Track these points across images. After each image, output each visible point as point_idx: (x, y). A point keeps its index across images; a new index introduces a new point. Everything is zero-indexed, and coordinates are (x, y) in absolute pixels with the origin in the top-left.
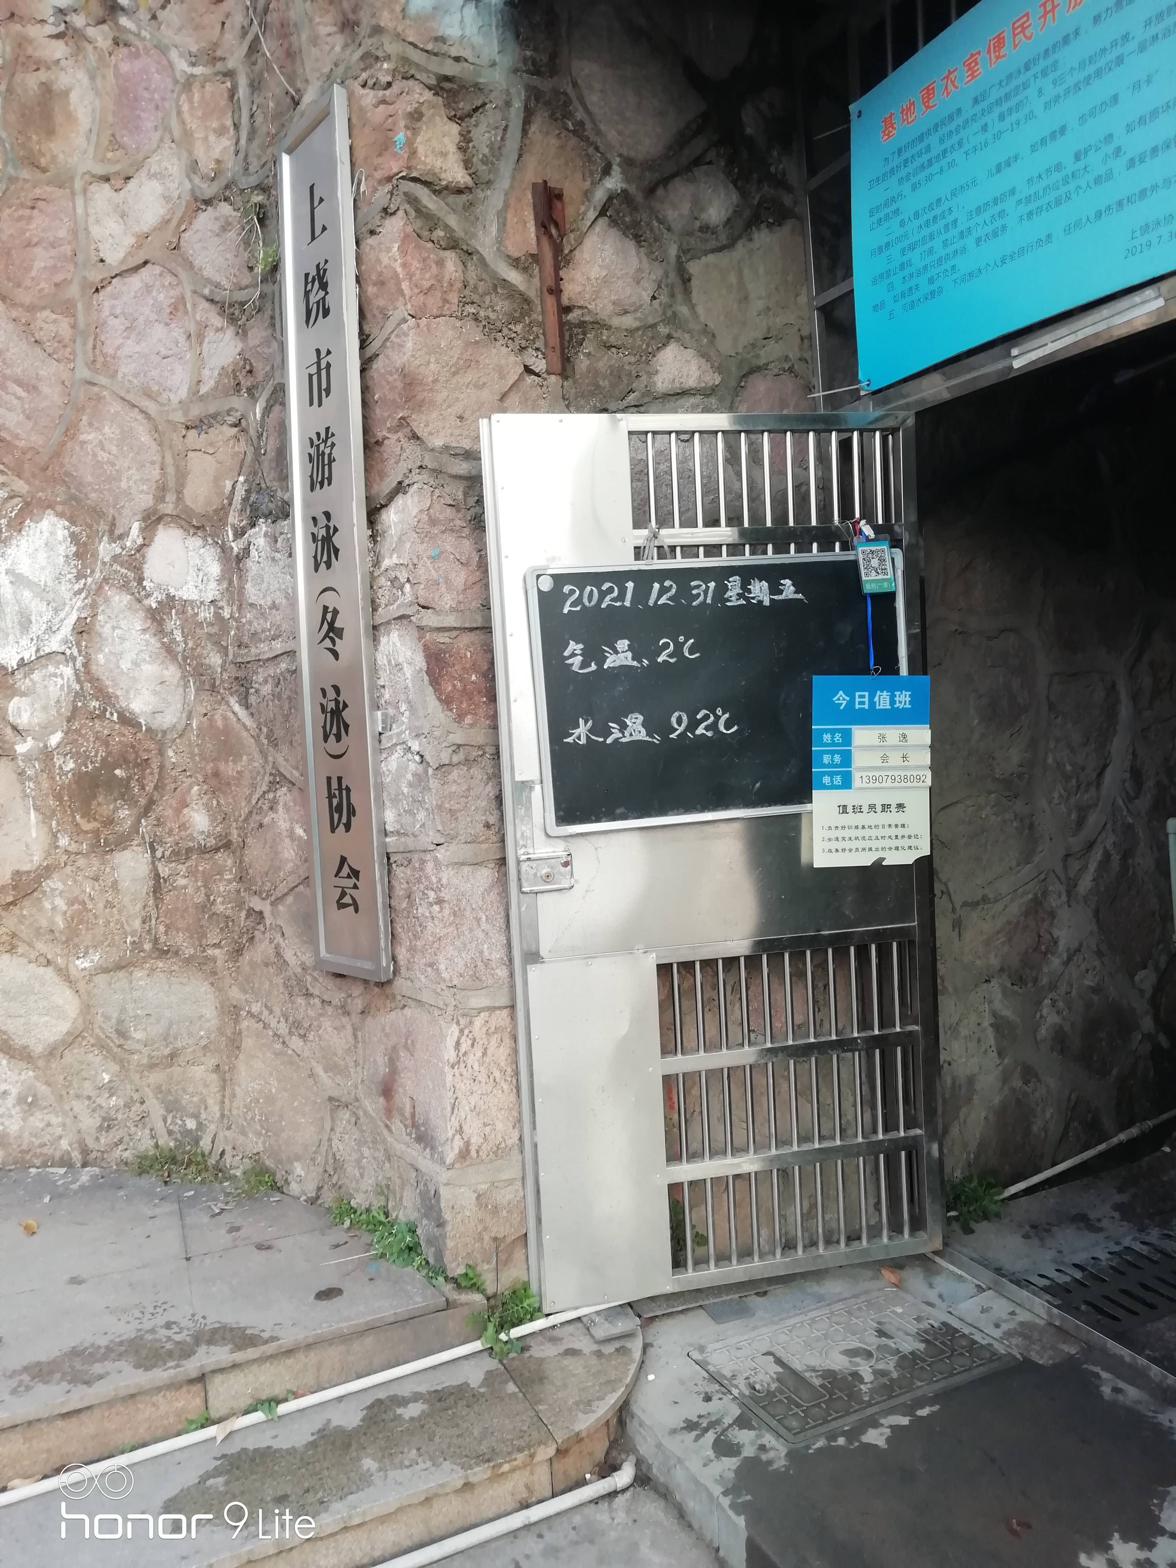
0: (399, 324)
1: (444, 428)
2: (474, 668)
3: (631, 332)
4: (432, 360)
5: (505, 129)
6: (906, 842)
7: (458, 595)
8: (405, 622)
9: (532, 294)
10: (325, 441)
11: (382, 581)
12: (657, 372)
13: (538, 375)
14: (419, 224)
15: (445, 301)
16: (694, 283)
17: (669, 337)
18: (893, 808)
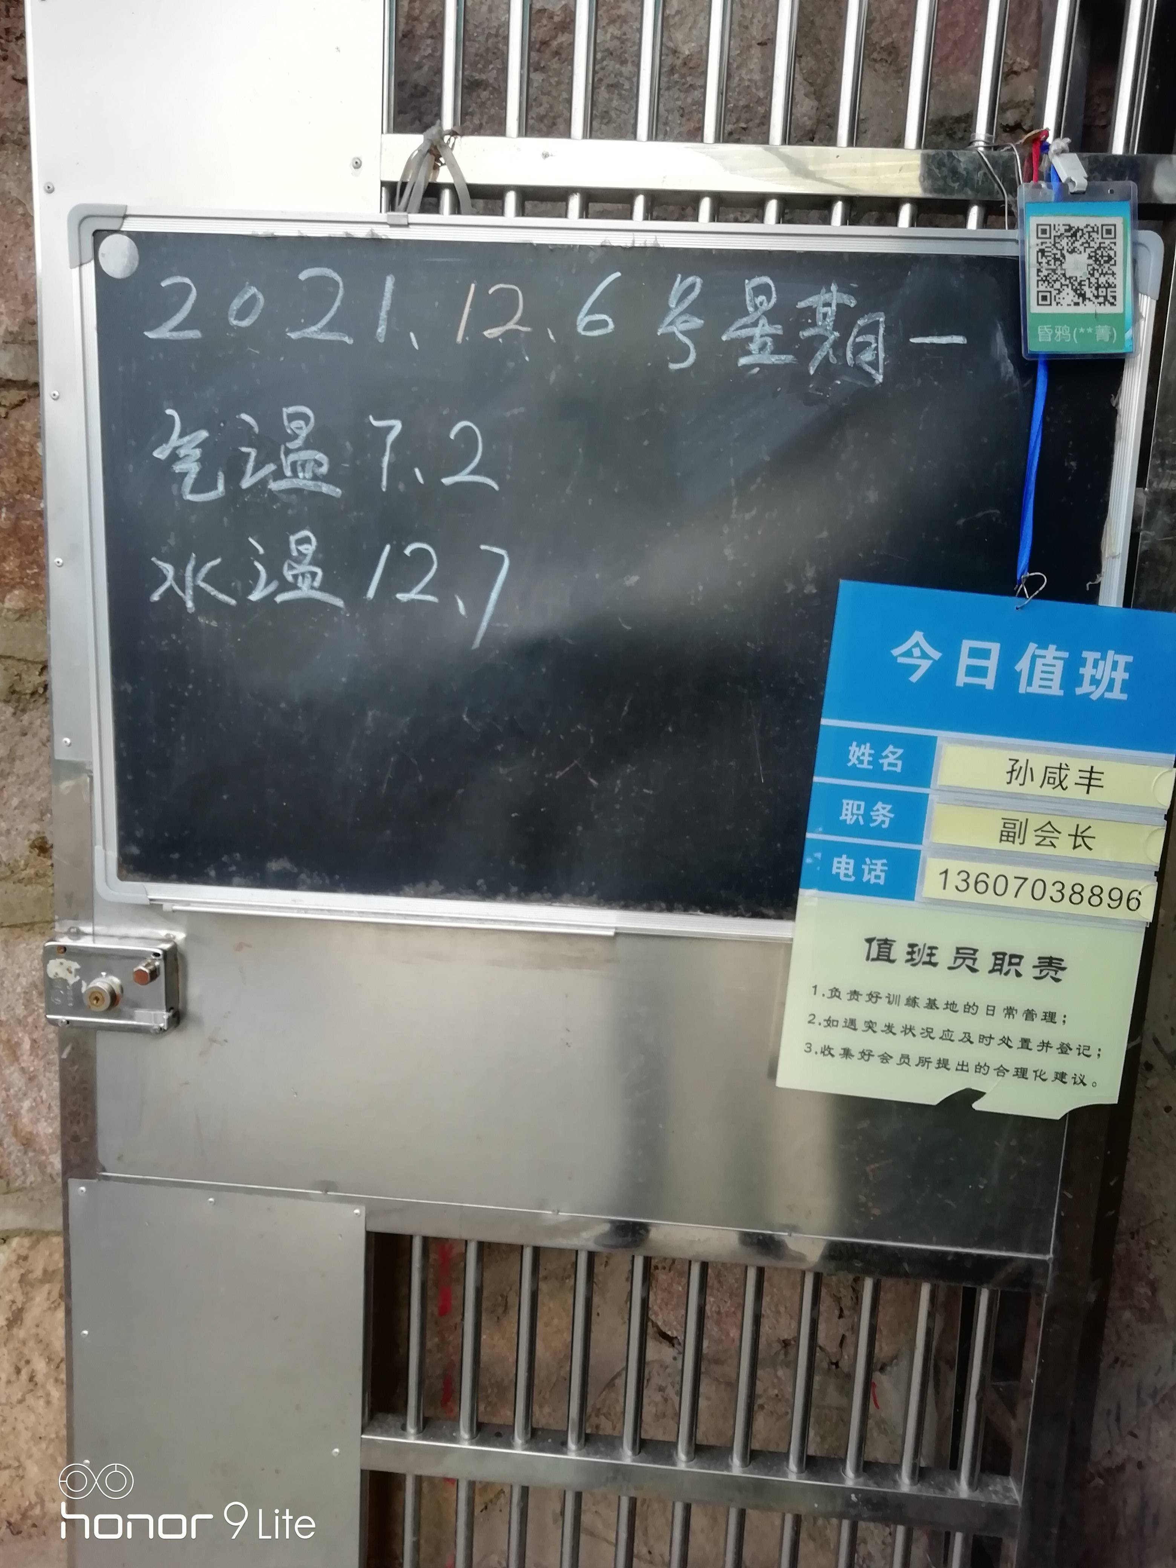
6: (1052, 1062)
18: (1027, 967)
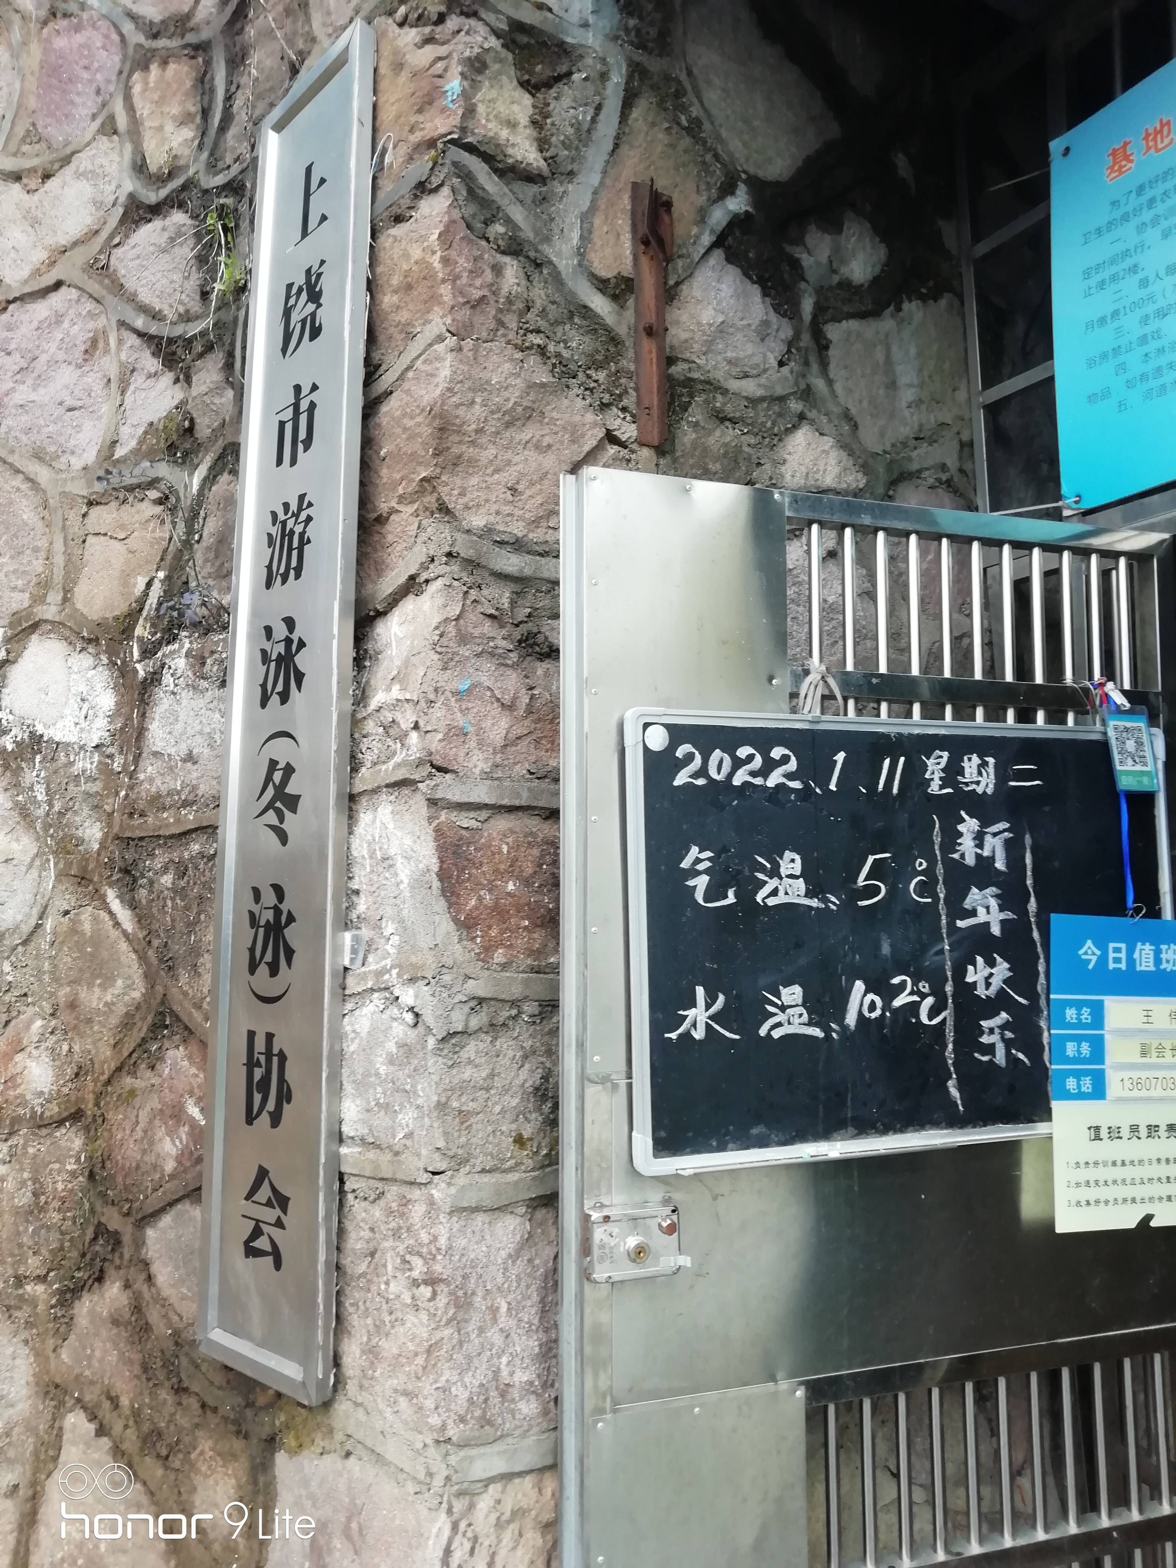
0: (431, 345)
1: (487, 501)
2: (513, 870)
3: (753, 402)
4: (478, 400)
5: (599, 108)
7: (495, 753)
8: (406, 791)
9: (622, 330)
10: (296, 515)
11: (370, 726)
12: (785, 461)
13: (623, 445)
14: (470, 209)
15: (501, 323)
16: (833, 353)
17: (802, 417)
18: (1163, 1132)
